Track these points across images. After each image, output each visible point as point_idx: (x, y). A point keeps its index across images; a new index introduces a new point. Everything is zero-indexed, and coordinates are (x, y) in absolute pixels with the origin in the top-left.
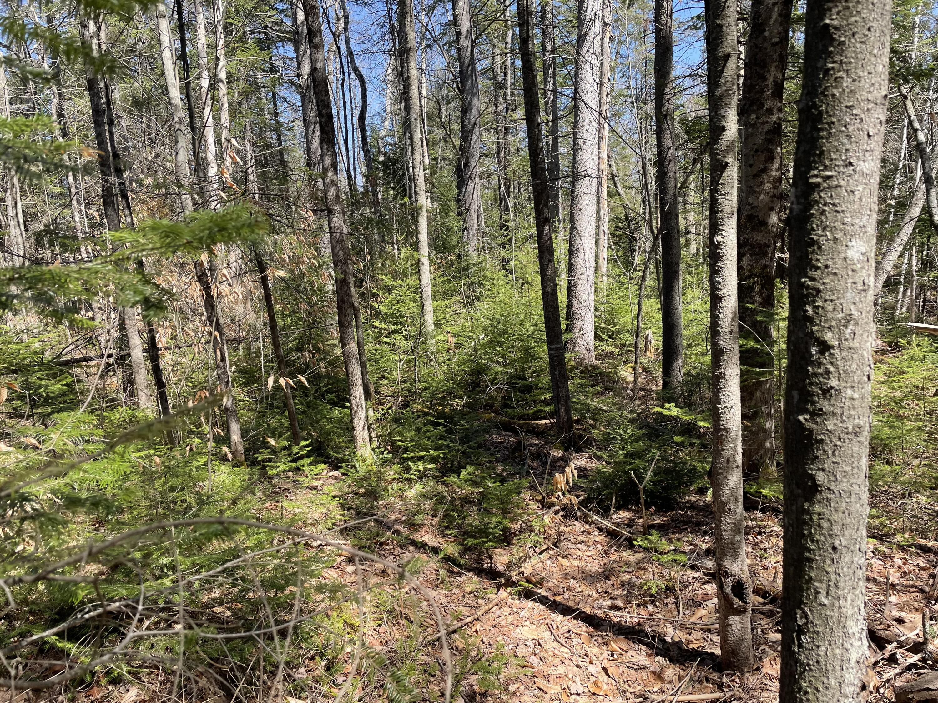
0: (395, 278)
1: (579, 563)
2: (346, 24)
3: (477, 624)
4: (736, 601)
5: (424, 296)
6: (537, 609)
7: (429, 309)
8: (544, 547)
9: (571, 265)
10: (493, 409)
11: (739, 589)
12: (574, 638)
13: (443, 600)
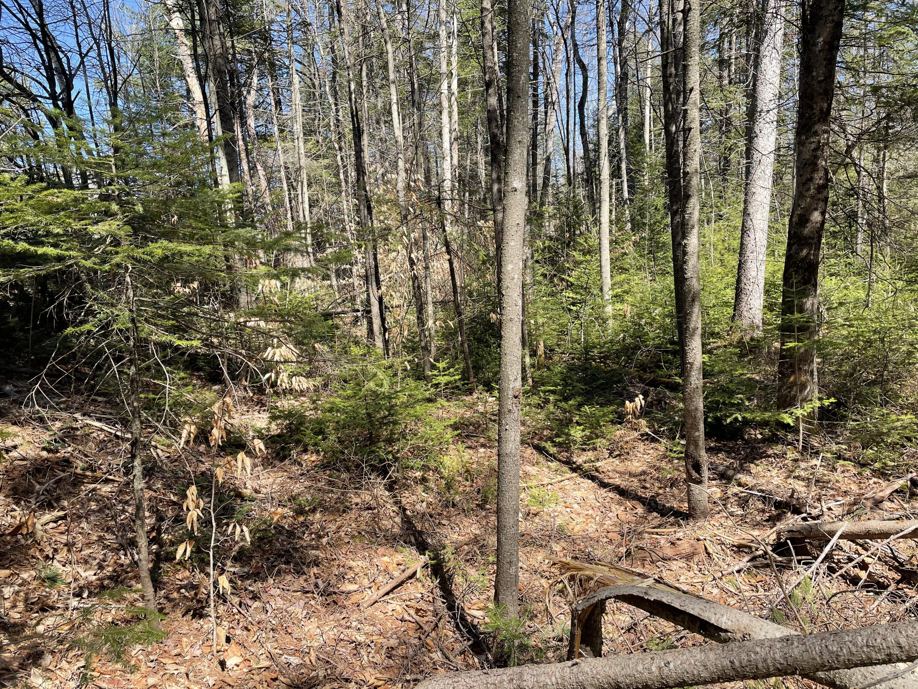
1: (638, 464)
2: (573, 18)
3: (550, 487)
4: (695, 475)
5: (603, 270)
6: (593, 484)
7: (607, 282)
8: (618, 453)
9: (742, 244)
10: (643, 367)
11: (697, 467)
12: (608, 499)
13: (534, 473)
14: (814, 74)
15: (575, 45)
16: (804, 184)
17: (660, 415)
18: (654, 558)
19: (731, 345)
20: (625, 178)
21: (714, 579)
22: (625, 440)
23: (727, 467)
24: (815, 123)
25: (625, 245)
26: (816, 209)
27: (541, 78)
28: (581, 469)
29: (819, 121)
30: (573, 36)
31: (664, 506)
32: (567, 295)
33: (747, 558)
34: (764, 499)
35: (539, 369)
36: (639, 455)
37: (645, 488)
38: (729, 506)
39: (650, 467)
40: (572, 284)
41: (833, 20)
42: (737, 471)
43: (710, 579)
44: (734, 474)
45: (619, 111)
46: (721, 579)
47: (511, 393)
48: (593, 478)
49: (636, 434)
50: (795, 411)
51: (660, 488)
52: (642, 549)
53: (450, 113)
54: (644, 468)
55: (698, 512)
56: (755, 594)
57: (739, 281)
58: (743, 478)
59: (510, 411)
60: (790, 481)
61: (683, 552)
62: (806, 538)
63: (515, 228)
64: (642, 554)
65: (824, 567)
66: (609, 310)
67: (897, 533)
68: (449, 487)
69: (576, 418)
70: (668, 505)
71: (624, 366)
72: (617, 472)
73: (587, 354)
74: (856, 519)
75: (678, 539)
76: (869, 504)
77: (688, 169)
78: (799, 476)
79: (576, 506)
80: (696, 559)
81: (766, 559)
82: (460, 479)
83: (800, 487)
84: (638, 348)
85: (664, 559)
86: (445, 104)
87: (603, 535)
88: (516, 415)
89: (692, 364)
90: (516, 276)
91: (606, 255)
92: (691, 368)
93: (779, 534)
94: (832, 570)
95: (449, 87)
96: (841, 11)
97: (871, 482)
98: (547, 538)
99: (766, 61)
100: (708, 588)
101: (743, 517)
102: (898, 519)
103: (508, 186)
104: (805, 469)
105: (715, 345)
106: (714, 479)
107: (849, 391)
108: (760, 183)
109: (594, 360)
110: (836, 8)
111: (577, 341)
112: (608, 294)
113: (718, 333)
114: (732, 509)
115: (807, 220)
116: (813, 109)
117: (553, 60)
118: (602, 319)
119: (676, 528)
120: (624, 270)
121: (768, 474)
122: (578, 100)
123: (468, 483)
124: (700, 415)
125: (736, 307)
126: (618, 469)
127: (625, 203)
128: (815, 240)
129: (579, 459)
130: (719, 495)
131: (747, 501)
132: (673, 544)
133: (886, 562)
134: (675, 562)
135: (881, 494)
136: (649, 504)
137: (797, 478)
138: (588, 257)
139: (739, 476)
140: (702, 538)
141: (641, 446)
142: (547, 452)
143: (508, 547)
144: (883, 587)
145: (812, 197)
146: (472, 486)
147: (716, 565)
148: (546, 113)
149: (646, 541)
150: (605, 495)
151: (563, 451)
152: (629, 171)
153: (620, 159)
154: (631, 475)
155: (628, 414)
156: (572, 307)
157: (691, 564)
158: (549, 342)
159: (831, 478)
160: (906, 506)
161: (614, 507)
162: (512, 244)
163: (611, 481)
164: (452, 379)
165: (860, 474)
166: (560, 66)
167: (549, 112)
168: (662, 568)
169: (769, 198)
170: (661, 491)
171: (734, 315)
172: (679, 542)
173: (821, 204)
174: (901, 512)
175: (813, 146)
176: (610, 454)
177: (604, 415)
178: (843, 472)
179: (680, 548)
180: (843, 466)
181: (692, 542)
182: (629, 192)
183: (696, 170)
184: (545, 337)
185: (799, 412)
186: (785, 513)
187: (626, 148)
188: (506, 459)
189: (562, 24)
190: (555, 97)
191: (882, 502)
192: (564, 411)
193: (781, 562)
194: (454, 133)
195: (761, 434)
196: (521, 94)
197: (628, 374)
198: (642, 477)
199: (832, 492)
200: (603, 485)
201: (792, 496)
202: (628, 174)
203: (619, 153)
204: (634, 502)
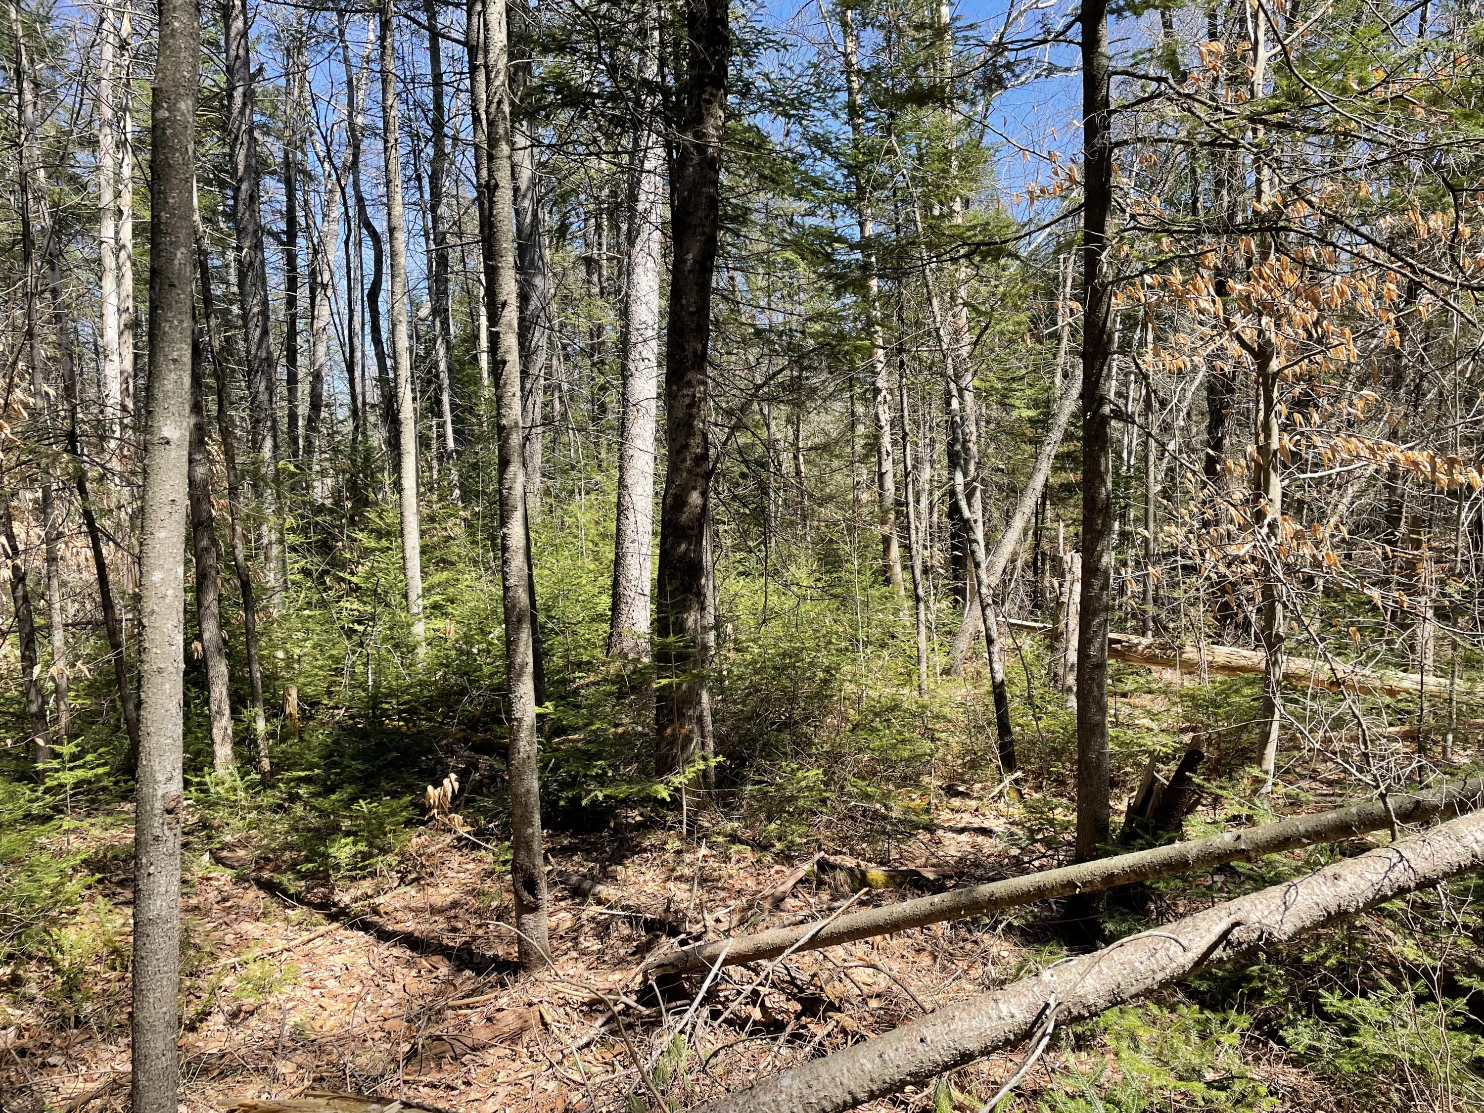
0: (380, 537)
1: (447, 891)
2: (356, 156)
3: (285, 954)
4: (527, 897)
5: (408, 565)
6: (367, 937)
7: (417, 585)
8: (414, 875)
9: (619, 529)
10: (472, 724)
11: (531, 885)
12: (391, 960)
13: (257, 933)
14: (684, 302)
15: (360, 200)
16: (678, 452)
17: (488, 803)
18: (458, 1051)
19: (605, 680)
20: (448, 417)
21: (551, 1066)
22: (429, 851)
23: (584, 876)
24: (688, 370)
25: (450, 524)
26: (694, 488)
27: (301, 242)
28: (347, 915)
29: (693, 367)
30: (356, 185)
31: (484, 955)
32: (348, 605)
33: (601, 1020)
34: (632, 921)
35: (283, 740)
36: (450, 874)
37: (454, 930)
38: (582, 939)
39: (469, 893)
40: (358, 588)
41: (704, 233)
42: (596, 881)
43: (544, 1068)
44: (592, 887)
45: (435, 312)
46: (560, 1063)
47: (159, 805)
48: (366, 927)
49: (448, 838)
50: (673, 779)
51: (479, 926)
52: (439, 1038)
53: (119, 279)
54: (457, 896)
55: (533, 958)
56: (610, 1076)
57: (616, 584)
58: (606, 891)
59: (157, 838)
60: (671, 885)
61: (506, 1029)
62: (681, 972)
63: (168, 508)
64: (438, 1047)
65: (705, 1012)
66: (420, 629)
67: (792, 944)
68: (72, 986)
69: (346, 824)
70: (489, 954)
71: (442, 723)
72: (411, 910)
73: (374, 708)
74: (751, 930)
75: (498, 1010)
76: (767, 905)
77: (504, 422)
78: (682, 876)
79: (332, 983)
80: (526, 1038)
81: (628, 1016)
82: (98, 968)
83: (680, 892)
84: (463, 692)
85: (474, 1049)
86: (109, 262)
87: (376, 1027)
88: (170, 844)
89: (520, 721)
90: (170, 592)
91: (413, 541)
92: (519, 726)
93: (645, 973)
94: (715, 1014)
95: (117, 233)
96: (714, 222)
97: (773, 871)
98: (269, 1054)
99: (639, 270)
100: (541, 1083)
101: (601, 952)
102: (802, 922)
103: (152, 433)
104: (691, 865)
105: (582, 682)
106: (564, 899)
107: (755, 740)
108: (639, 443)
109: (389, 717)
110: (707, 217)
111: (363, 686)
112: (417, 605)
113: (589, 663)
114: (586, 944)
115: (685, 503)
116: (684, 350)
117: (325, 215)
118: (407, 646)
119: (498, 992)
120: (445, 563)
121: (642, 879)
122: (367, 286)
123: (114, 975)
124: (534, 800)
125: (614, 621)
126: (413, 904)
127: (450, 456)
128: (696, 531)
129: (343, 898)
130: (568, 924)
131: (608, 928)
132: (489, 1020)
133: (783, 989)
134: (491, 1051)
135: (782, 889)
136: (458, 957)
137: (679, 879)
138: (384, 543)
139: (599, 888)
140: (535, 1000)
141: (455, 858)
142: (285, 892)
143: (152, 1095)
144: (780, 1026)
145: (690, 471)
146: (123, 979)
147: (555, 1041)
148: (313, 298)
149: (446, 1027)
150: (387, 953)
151: (316, 886)
152: (454, 407)
153: (440, 387)
154: (434, 910)
155: (431, 808)
156: (356, 627)
157: (519, 1048)
158: (309, 690)
159: (724, 873)
160: (812, 901)
161: (399, 971)
162: (162, 534)
163: (399, 927)
164: (90, 774)
165: (759, 861)
166: (333, 226)
167: (318, 298)
168: (471, 1066)
169: (652, 465)
170: (480, 932)
171: (611, 634)
172: (499, 1015)
173: (700, 482)
174: (806, 912)
175: (687, 401)
176: (402, 880)
177: (393, 813)
178: (738, 861)
179: (500, 1025)
180: (739, 852)
181: (520, 1010)
182: (455, 440)
183: (516, 423)
184: (302, 680)
185: (678, 780)
186: (658, 937)
187: (450, 370)
188: (149, 929)
189: (338, 162)
190: (326, 277)
191: (783, 899)
192: (322, 813)
193: (649, 1016)
194: (125, 316)
195: (641, 815)
196: (176, 282)
197: (446, 735)
198: (452, 913)
199: (723, 894)
200: (383, 936)
201: (667, 910)
202: (452, 411)
203: (437, 376)
204: (435, 958)
